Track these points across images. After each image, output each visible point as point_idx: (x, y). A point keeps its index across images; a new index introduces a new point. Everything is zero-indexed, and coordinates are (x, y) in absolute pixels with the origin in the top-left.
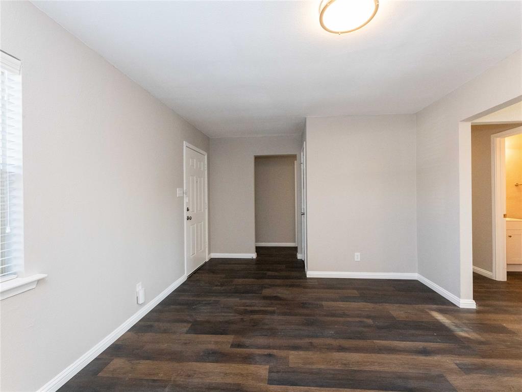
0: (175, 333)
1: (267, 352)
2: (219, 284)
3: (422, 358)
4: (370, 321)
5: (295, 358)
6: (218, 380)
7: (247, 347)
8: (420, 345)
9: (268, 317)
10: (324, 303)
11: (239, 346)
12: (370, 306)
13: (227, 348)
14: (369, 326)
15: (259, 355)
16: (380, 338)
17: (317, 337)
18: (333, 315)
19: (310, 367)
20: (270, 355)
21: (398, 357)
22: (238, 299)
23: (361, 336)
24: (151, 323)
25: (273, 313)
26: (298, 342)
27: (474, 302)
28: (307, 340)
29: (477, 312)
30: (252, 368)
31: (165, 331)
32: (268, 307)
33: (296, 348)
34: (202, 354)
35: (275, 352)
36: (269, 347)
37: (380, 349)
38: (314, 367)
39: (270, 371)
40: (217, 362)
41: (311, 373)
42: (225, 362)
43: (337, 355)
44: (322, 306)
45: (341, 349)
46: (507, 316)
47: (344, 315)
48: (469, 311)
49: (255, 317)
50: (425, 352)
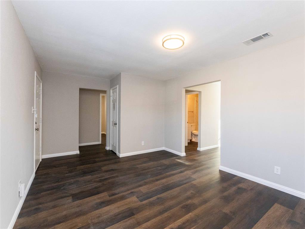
0: (64, 205)
1: (129, 192)
2: (68, 172)
3: (182, 174)
4: (160, 168)
5: (144, 189)
6: (117, 211)
7: (118, 194)
8: (179, 170)
9: (116, 179)
10: (137, 166)
11: (113, 195)
12: (155, 163)
13: (108, 198)
14: (160, 170)
15: (127, 194)
16: (167, 172)
17: (145, 179)
18: (145, 170)
19: (152, 189)
20: (132, 193)
21: (176, 176)
22: (90, 176)
23: (161, 174)
24: (36, 207)
25: (117, 176)
26: (139, 183)
27: (185, 153)
28: (143, 182)
29: (186, 157)
30: (128, 200)
31: (54, 207)
32: (112, 175)
33: (140, 186)
34: (95, 206)
35: (133, 190)
36: (128, 190)
37: (169, 176)
38: (153, 189)
39: (138, 198)
40: (108, 205)
41: (154, 192)
42: (112, 203)
43: (158, 182)
44: (137, 168)
45: (157, 180)
46: (193, 156)
47: (149, 168)
48: (184, 157)
49: (110, 181)
50: (181, 172)
